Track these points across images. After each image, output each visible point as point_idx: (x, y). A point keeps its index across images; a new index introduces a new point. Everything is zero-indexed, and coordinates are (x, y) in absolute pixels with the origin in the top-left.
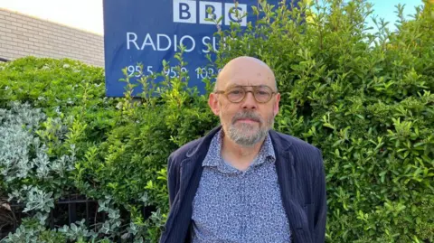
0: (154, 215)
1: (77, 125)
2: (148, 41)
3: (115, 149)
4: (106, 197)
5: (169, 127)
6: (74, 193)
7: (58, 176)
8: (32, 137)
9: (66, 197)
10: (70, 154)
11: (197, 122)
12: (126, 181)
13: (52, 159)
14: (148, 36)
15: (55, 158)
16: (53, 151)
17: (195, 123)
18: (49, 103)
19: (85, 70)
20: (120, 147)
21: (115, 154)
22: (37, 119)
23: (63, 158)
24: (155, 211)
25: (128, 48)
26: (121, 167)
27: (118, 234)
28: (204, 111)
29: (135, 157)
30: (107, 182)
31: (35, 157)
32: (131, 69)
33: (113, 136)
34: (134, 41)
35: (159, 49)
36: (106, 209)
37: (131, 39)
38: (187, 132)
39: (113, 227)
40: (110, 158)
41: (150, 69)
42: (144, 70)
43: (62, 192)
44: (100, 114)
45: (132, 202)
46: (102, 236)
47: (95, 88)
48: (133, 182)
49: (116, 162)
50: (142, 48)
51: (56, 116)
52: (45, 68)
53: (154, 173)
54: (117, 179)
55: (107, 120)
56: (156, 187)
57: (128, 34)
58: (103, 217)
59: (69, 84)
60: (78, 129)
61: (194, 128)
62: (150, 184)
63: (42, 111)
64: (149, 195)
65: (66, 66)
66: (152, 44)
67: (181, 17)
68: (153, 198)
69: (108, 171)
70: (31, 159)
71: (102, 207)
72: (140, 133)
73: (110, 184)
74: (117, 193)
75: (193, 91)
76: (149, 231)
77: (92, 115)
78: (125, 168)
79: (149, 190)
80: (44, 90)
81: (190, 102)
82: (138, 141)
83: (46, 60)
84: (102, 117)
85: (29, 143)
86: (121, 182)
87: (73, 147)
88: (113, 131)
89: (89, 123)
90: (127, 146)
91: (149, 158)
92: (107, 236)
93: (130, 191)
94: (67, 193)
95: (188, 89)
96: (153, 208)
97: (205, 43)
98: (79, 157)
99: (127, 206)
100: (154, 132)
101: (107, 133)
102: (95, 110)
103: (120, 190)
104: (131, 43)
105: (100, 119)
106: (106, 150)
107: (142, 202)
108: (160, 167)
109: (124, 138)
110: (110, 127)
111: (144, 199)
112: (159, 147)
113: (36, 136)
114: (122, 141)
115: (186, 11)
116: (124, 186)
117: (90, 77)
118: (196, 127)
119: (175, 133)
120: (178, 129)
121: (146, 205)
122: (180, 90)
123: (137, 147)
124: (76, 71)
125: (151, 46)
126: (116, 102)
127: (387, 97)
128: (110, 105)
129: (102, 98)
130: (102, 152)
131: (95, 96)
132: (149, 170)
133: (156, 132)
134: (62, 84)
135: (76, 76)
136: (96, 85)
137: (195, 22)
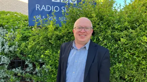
0: (44, 66)
1: (18, 35)
2: (43, 8)
3: (31, 44)
4: (28, 60)
5: (49, 37)
6: (17, 58)
7: (12, 52)
8: (3, 39)
9: (15, 59)
10: (16, 45)
12: (35, 54)
14: (43, 6)
15: (11, 46)
16: (10, 44)
18: (9, 27)
19: (22, 16)
20: (33, 43)
21: (31, 45)
22: (5, 33)
23: (13, 46)
24: (44, 64)
25: (37, 10)
26: (33, 50)
27: (32, 72)
28: (61, 32)
29: (38, 47)
30: (28, 54)
31: (4, 46)
32: (37, 17)
33: (31, 39)
34: (38, 7)
35: (47, 10)
36: (28, 64)
38: (55, 39)
39: (30, 69)
40: (29, 47)
41: (44, 17)
42: (42, 18)
43: (13, 58)
45: (36, 61)
46: (26, 72)
47: (25, 23)
48: (37, 55)
49: (31, 48)
50: (41, 10)
51: (11, 32)
52: (8, 15)
53: (44, 52)
54: (32, 54)
55: (29, 34)
56: (44, 57)
57: (37, 5)
58: (27, 66)
59: (16, 21)
60: (19, 37)
61: (57, 38)
62: (42, 56)
63: (7, 30)
64: (42, 59)
65: (15, 14)
66: (45, 8)
68: (44, 60)
69: (29, 51)
70: (2, 47)
71: (27, 63)
72: (39, 39)
73: (29, 56)
74: (32, 58)
75: (57, 25)
76: (42, 71)
77: (24, 32)
78: (34, 50)
79: (42, 58)
80: (7, 23)
81: (56, 29)
82: (38, 41)
83: (9, 12)
84: (27, 33)
85: (2, 41)
86: (33, 55)
87: (17, 43)
88: (31, 38)
89: (23, 34)
90: (35, 43)
91: (42, 47)
92: (28, 72)
93: (36, 57)
94: (15, 58)
96: (43, 64)
97: (62, 9)
98: (19, 46)
99: (35, 63)
100: (44, 38)
101: (29, 38)
102: (25, 30)
103: (33, 57)
104: (38, 8)
105: (26, 34)
106: (28, 44)
107: (40, 62)
108: (46, 50)
109: (34, 40)
110: (30, 36)
111: (40, 60)
112: (46, 44)
113: (4, 39)
114: (34, 41)
117: (24, 19)
118: (58, 37)
119: (51, 39)
121: (41, 62)
122: (53, 25)
123: (38, 43)
124: (19, 17)
125: (44, 9)
126: (32, 28)
127: (119, 30)
128: (30, 29)
129: (28, 26)
130: (27, 45)
131: (25, 25)
132: (42, 51)
133: (45, 39)
134: (14, 21)
135: (19, 18)
136: (26, 21)
137: (59, 1)
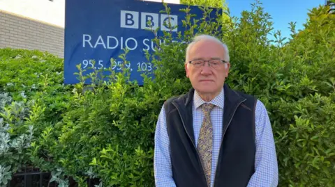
1: (37, 108)
2: (100, 41)
3: (67, 129)
4: (58, 170)
5: (112, 114)
6: (31, 165)
7: (17, 151)
9: (23, 169)
10: (28, 134)
11: (135, 109)
12: (75, 156)
13: (12, 138)
14: (100, 37)
15: (16, 136)
16: (14, 131)
17: (133, 110)
18: (16, 87)
19: (50, 59)
20: (72, 128)
21: (68, 133)
22: (4, 102)
23: (22, 137)
24: (98, 184)
25: (84, 46)
26: (72, 144)
28: (142, 101)
29: (84, 137)
30: (59, 157)
32: (85, 62)
33: (67, 117)
34: (88, 41)
35: (108, 47)
36: (59, 180)
37: (86, 40)
38: (126, 118)
40: (62, 137)
41: (101, 63)
42: (97, 65)
43: (20, 166)
44: (58, 98)
45: (80, 174)
47: (56, 76)
48: (81, 158)
49: (67, 140)
50: (95, 47)
51: (21, 99)
52: (17, 58)
54: (68, 155)
55: (63, 103)
56: (99, 163)
57: (84, 36)
58: (55, 185)
59: (34, 72)
60: (37, 111)
61: (133, 115)
62: (94, 161)
63: (9, 95)
64: (93, 169)
65: (35, 57)
66: (103, 43)
67: (127, 24)
68: (98, 172)
69: (60, 148)
71: (54, 178)
72: (88, 116)
73: (62, 160)
74: (67, 167)
75: (133, 84)
77: (51, 99)
78: (75, 146)
79: (93, 166)
80: (13, 77)
81: (131, 92)
82: (86, 124)
83: (19, 52)
84: (59, 101)
86: (71, 158)
87: (32, 128)
88: (67, 113)
89: (48, 105)
90: (77, 127)
91: (94, 138)
93: (79, 165)
94: (24, 166)
95: (130, 82)
96: (97, 181)
97: (145, 44)
98: (36, 135)
99: (76, 178)
100: (100, 116)
101: (62, 115)
102: (55, 94)
103: (70, 164)
104: (86, 43)
105: (57, 103)
106: (60, 129)
107: (87, 175)
109: (76, 119)
110: (66, 108)
111: (90, 173)
112: (104, 129)
113: (1, 117)
114: (74, 122)
115: (130, 19)
116: (73, 161)
117: (53, 66)
118: (135, 113)
119: (117, 119)
120: (120, 115)
121: (91, 177)
122: (122, 83)
123: (85, 128)
124: (42, 61)
125: (102, 45)
126: (72, 87)
127: (287, 96)
128: (67, 90)
129: (61, 84)
130: (56, 131)
131: (56, 82)
132: (94, 148)
133: (102, 116)
134: (28, 73)
135: (42, 65)
136: (57, 73)
137: (137, 27)
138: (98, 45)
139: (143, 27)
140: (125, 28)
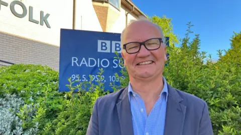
1: (41, 110)
2: (84, 62)
8: (14, 116)
10: (35, 128)
13: (24, 130)
14: (84, 59)
15: (27, 129)
16: (25, 125)
18: (26, 94)
20: (64, 124)
21: (61, 128)
22: (19, 105)
23: (31, 130)
25: (73, 65)
29: (72, 131)
31: (15, 129)
32: (74, 76)
33: (61, 115)
34: (76, 62)
35: (89, 66)
37: (74, 61)
40: (58, 130)
41: (84, 76)
42: (81, 78)
44: (55, 101)
47: (53, 85)
49: (61, 133)
50: (80, 65)
51: (30, 102)
52: (27, 71)
55: (58, 106)
57: (73, 58)
59: (39, 82)
60: (41, 112)
63: (22, 99)
65: (39, 71)
66: (86, 63)
67: (102, 49)
70: (12, 131)
72: (75, 117)
77: (50, 102)
80: (25, 86)
82: (74, 122)
83: (28, 67)
84: (55, 103)
85: (13, 120)
87: (37, 124)
88: (61, 113)
89: (48, 106)
90: (68, 123)
91: (80, 132)
97: (114, 62)
98: (40, 129)
101: (57, 114)
102: (52, 99)
104: (74, 63)
105: (54, 105)
106: (56, 125)
113: (17, 115)
114: (66, 119)
115: (105, 46)
117: (51, 78)
122: (99, 94)
123: (73, 125)
124: (44, 74)
125: (85, 64)
126: (64, 93)
128: (61, 95)
129: (57, 91)
130: (53, 126)
131: (53, 90)
133: (85, 117)
134: (35, 83)
135: (44, 77)
136: (54, 82)
137: (109, 52)
138: (82, 64)
139: (113, 51)
140: (101, 53)
